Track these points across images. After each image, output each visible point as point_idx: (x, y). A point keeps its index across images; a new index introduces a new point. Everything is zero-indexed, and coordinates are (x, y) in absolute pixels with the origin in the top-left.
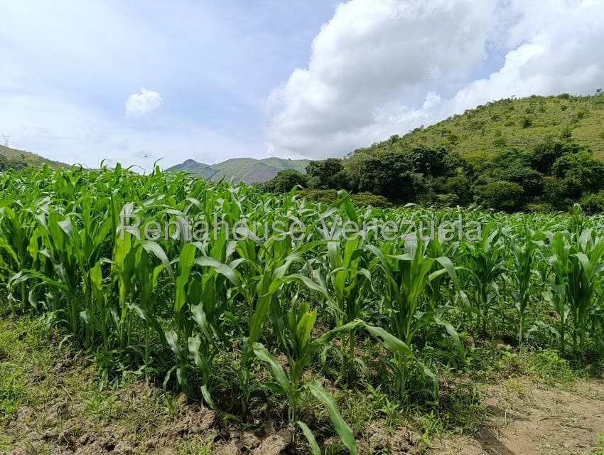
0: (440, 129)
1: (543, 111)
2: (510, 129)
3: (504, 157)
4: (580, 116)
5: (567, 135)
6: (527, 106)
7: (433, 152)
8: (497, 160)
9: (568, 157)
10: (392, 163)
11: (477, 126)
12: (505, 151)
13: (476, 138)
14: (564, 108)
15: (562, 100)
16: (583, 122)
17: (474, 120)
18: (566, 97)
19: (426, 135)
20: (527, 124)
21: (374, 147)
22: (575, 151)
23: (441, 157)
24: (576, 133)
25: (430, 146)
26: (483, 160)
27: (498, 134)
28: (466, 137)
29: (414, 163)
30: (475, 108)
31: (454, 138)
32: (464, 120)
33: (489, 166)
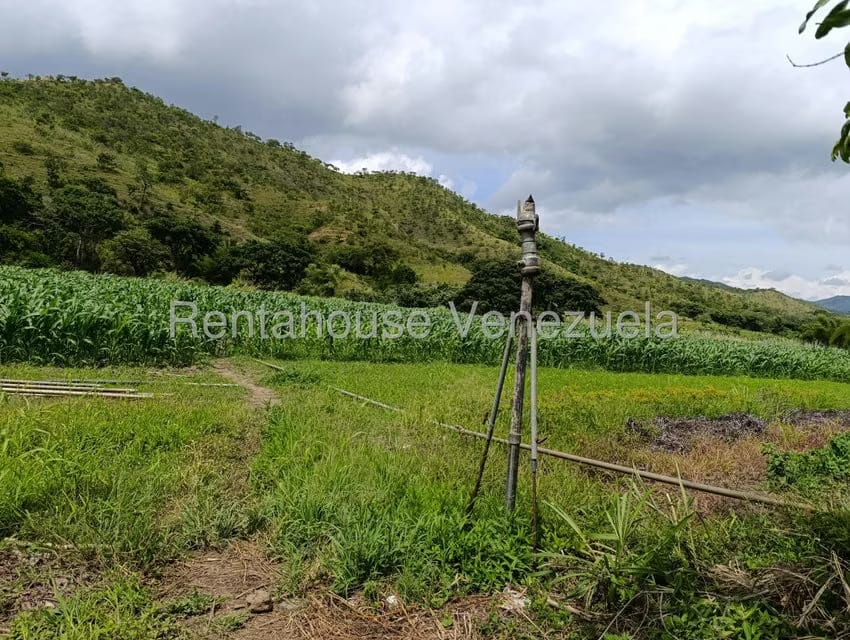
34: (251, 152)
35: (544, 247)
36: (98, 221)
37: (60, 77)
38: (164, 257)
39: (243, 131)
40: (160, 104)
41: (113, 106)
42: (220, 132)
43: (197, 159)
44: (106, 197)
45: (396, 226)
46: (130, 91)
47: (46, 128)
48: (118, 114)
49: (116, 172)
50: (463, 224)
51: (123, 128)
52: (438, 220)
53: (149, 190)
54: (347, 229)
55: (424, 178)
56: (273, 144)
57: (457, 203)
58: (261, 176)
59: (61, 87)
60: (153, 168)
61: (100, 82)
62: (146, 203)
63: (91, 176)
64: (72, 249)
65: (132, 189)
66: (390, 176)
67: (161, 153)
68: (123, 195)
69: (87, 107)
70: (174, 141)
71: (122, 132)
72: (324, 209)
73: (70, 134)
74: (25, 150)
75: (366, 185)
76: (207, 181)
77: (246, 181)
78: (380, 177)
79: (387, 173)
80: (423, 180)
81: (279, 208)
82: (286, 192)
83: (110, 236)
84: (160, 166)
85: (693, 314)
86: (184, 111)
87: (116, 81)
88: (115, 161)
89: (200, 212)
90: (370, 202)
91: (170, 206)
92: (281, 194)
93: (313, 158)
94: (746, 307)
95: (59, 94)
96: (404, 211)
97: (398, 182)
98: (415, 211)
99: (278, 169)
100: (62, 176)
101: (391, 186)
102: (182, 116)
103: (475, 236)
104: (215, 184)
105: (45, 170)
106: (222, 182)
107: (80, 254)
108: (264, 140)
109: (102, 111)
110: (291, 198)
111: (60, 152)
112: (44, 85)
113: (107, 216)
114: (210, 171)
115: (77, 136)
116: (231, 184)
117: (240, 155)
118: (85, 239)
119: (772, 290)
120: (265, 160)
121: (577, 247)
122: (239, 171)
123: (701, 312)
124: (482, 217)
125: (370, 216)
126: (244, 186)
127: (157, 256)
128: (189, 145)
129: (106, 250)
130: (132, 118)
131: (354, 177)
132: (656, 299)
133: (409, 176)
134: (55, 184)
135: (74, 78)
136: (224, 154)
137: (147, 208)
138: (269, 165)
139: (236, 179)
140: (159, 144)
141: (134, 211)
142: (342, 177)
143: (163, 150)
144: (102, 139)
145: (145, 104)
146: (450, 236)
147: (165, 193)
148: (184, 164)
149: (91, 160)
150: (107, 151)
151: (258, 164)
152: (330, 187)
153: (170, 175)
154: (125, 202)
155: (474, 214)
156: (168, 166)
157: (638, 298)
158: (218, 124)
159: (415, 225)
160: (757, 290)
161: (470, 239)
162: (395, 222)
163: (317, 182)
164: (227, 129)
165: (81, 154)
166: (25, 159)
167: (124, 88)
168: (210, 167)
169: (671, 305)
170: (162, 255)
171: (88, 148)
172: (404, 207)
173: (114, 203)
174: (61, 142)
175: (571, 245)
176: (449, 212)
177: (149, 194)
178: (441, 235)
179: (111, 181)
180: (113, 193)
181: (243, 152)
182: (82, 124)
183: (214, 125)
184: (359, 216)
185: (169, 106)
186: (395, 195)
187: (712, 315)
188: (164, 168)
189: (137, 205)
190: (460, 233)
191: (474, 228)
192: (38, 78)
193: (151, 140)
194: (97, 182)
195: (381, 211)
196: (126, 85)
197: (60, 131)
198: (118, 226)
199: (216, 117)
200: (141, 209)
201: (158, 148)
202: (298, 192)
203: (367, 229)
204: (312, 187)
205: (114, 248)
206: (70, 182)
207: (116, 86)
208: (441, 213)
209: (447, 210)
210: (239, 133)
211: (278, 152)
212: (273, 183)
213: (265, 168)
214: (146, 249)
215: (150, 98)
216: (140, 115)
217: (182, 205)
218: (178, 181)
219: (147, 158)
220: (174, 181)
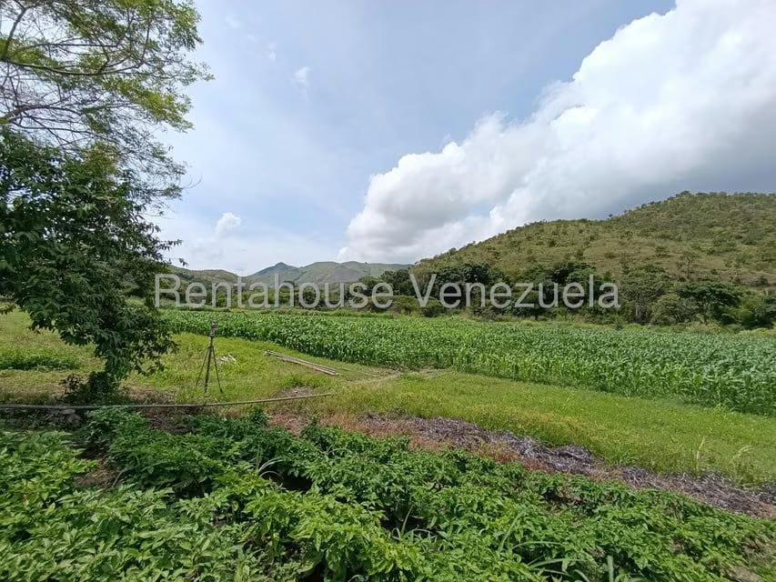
0: (486, 246)
1: (565, 233)
2: (539, 247)
3: (532, 271)
4: (592, 238)
5: (580, 255)
6: (554, 228)
7: (480, 267)
8: (527, 274)
9: (578, 273)
10: (448, 275)
11: (515, 245)
12: (533, 267)
13: (514, 254)
14: (581, 232)
15: (581, 224)
16: (592, 243)
17: (513, 239)
18: (584, 221)
19: (476, 250)
20: (552, 244)
21: (436, 258)
22: (584, 267)
23: (486, 270)
24: (587, 253)
25: (478, 261)
26: (516, 273)
27: (530, 252)
28: (506, 253)
29: (466, 274)
30: (514, 229)
31: (497, 254)
32: (506, 239)
33: (521, 278)
37: (643, 206)
41: (681, 211)
43: (756, 228)
44: (658, 274)
46: (696, 196)
47: (626, 240)
48: (685, 215)
49: (670, 256)
51: (688, 223)
59: (645, 211)
61: (671, 199)
62: (692, 272)
63: (648, 263)
64: (633, 311)
65: (679, 265)
68: (673, 270)
69: (662, 217)
70: (734, 220)
73: (642, 240)
74: (611, 256)
83: (655, 300)
84: (714, 242)
87: (685, 193)
91: (714, 271)
95: (642, 216)
100: (631, 266)
102: (745, 198)
105: (621, 265)
107: (639, 313)
109: (672, 217)
111: (632, 252)
112: (633, 214)
113: (653, 287)
115: (646, 240)
118: (642, 304)
128: (749, 219)
129: (656, 308)
130: (695, 214)
135: (652, 203)
137: (692, 276)
140: (719, 226)
141: (683, 279)
143: (723, 229)
145: (708, 201)
147: (713, 262)
148: (742, 235)
149: (650, 252)
150: (664, 244)
154: (674, 275)
165: (643, 249)
166: (610, 261)
167: (690, 196)
171: (652, 245)
173: (666, 277)
174: (634, 246)
177: (695, 266)
179: (664, 263)
189: (684, 275)
192: (630, 211)
194: (652, 266)
196: (692, 194)
197: (635, 239)
200: (688, 278)
201: (718, 229)
207: (684, 197)
216: (702, 210)
217: (726, 268)
218: (731, 250)
219: (704, 239)
220: (727, 251)
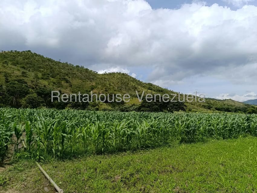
34: (71, 69)
35: (162, 91)
36: (20, 92)
37: (11, 51)
38: (42, 102)
39: (68, 63)
40: (43, 57)
41: (28, 58)
42: (61, 64)
43: (54, 72)
44: (24, 85)
45: (116, 88)
46: (33, 54)
47: (6, 65)
48: (30, 60)
49: (28, 77)
50: (136, 86)
51: (31, 64)
52: (129, 85)
53: (38, 82)
54: (101, 90)
55: (124, 73)
56: (78, 66)
57: (134, 80)
58: (74, 76)
59: (12, 54)
60: (40, 75)
61: (24, 52)
62: (37, 86)
63: (18, 78)
64: (12, 102)
65: (32, 82)
66: (114, 73)
67: (43, 71)
68: (29, 84)
69: (20, 59)
70: (47, 67)
71: (30, 65)
72: (94, 84)
73: (13, 67)
75: (106, 77)
76: (57, 78)
77: (70, 77)
78: (110, 74)
79: (112, 73)
80: (123, 74)
81: (80, 85)
82: (82, 80)
83: (24, 97)
84: (42, 75)
85: (209, 108)
86: (50, 59)
87: (29, 51)
88: (27, 73)
89: (55, 87)
90: (108, 81)
91: (45, 86)
92: (81, 81)
93: (90, 70)
94: (224, 105)
95: (11, 56)
96: (118, 84)
97: (116, 75)
98: (122, 83)
99: (79, 74)
100: (10, 79)
101: (114, 76)
102: (49, 60)
103: (141, 89)
104: (60, 79)
105: (4, 77)
106: (62, 78)
107: (14, 103)
108: (75, 65)
109: (24, 60)
110: (84, 82)
111: (10, 72)
112: (7, 53)
113: (23, 90)
114: (58, 75)
115: (16, 67)
116: (65, 78)
117: (67, 71)
118: (16, 98)
119: (230, 99)
120: (75, 71)
121: (171, 90)
122: (67, 75)
123: (212, 108)
124: (142, 84)
125: (108, 86)
126: (69, 79)
127: (40, 102)
128: (52, 68)
129: (23, 101)
130: (33, 61)
131: (103, 75)
132: (197, 104)
133: (119, 73)
134: (7, 81)
135: (16, 51)
136: (63, 70)
137: (37, 87)
138: (77, 73)
139: (66, 77)
140: (42, 68)
141: (33, 88)
142: (99, 75)
143: (43, 70)
144: (23, 68)
145: (38, 57)
146: (133, 90)
147: (44, 82)
148: (50, 74)
149: (19, 73)
150: (25, 71)
151: (73, 72)
152: (95, 78)
153: (45, 77)
154: (30, 86)
155: (140, 83)
156: (45, 74)
157: (192, 104)
158: (60, 62)
159: (122, 87)
160: (226, 100)
161: (139, 90)
162: (116, 87)
163: (91, 77)
164: (63, 63)
165: (17, 72)
167: (32, 53)
168: (58, 74)
169: (202, 106)
170: (42, 101)
171: (18, 70)
172: (118, 82)
173: (26, 86)
174: (10, 69)
175: (169, 90)
176: (132, 83)
177: (38, 83)
178: (130, 90)
179: (26, 79)
180: (26, 83)
181: (68, 69)
182: (18, 64)
183: (59, 62)
184: (105, 85)
185: (45, 57)
186: (115, 79)
187: (215, 108)
188: (44, 75)
189: (34, 86)
190: (136, 89)
191: (140, 87)
192: (5, 52)
193: (40, 67)
194: (21, 80)
195: (112, 84)
196: (32, 52)
197: (10, 66)
198: (27, 93)
199: (60, 60)
200: (35, 88)
201: (42, 70)
202: (86, 80)
203: (108, 89)
204: (90, 78)
205: (25, 100)
206: (12, 81)
207: (29, 53)
208: (130, 84)
209: (131, 82)
210: (67, 64)
211: (79, 69)
212: (78, 78)
213: (75, 74)
214: (36, 100)
215: (39, 56)
216: (36, 60)
217: (49, 85)
218: (48, 79)
219: (38, 73)
220: (46, 79)
